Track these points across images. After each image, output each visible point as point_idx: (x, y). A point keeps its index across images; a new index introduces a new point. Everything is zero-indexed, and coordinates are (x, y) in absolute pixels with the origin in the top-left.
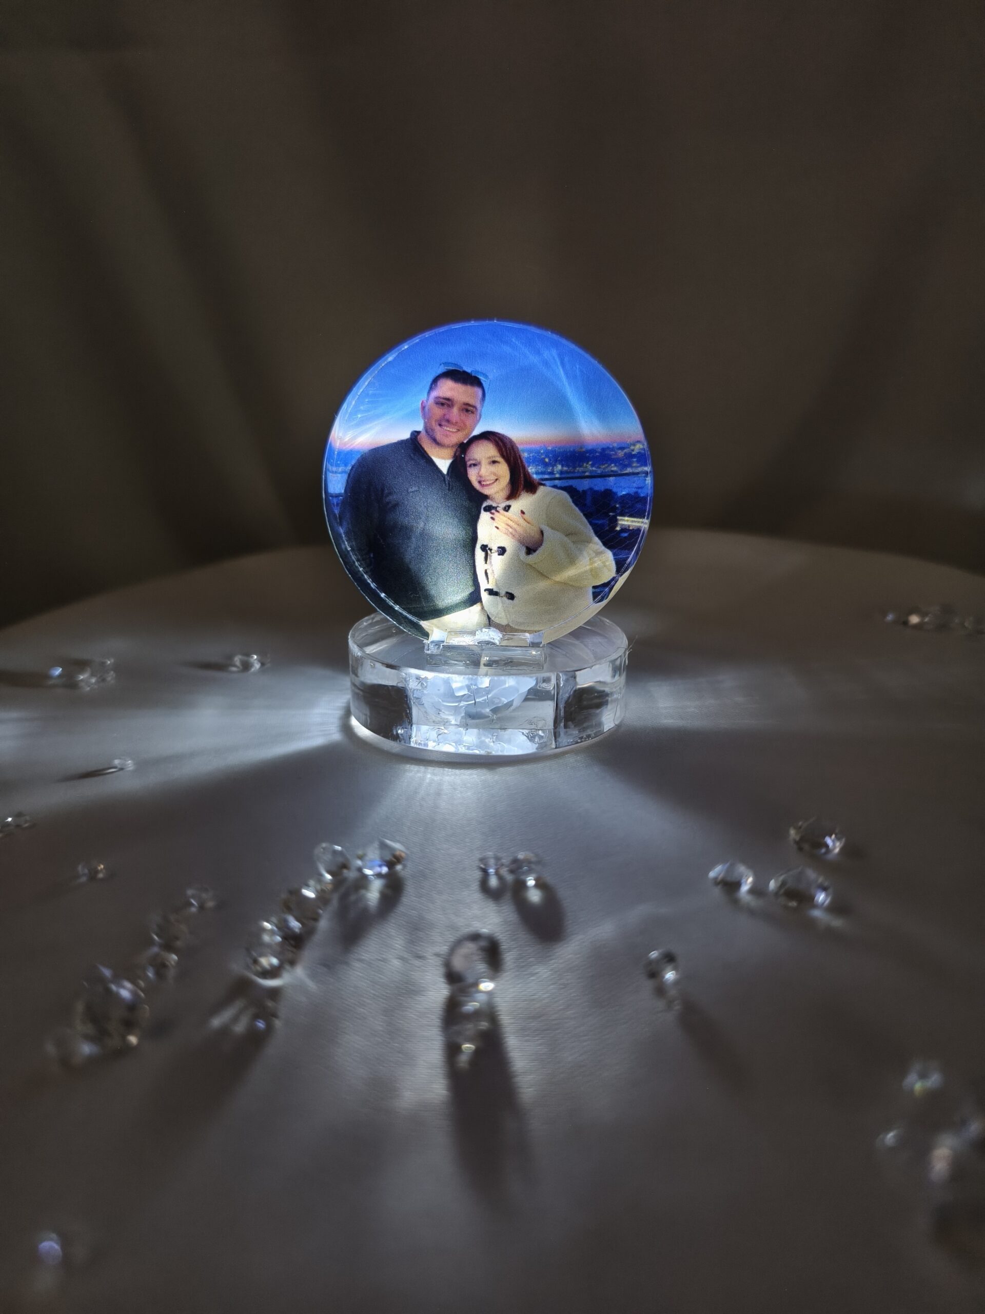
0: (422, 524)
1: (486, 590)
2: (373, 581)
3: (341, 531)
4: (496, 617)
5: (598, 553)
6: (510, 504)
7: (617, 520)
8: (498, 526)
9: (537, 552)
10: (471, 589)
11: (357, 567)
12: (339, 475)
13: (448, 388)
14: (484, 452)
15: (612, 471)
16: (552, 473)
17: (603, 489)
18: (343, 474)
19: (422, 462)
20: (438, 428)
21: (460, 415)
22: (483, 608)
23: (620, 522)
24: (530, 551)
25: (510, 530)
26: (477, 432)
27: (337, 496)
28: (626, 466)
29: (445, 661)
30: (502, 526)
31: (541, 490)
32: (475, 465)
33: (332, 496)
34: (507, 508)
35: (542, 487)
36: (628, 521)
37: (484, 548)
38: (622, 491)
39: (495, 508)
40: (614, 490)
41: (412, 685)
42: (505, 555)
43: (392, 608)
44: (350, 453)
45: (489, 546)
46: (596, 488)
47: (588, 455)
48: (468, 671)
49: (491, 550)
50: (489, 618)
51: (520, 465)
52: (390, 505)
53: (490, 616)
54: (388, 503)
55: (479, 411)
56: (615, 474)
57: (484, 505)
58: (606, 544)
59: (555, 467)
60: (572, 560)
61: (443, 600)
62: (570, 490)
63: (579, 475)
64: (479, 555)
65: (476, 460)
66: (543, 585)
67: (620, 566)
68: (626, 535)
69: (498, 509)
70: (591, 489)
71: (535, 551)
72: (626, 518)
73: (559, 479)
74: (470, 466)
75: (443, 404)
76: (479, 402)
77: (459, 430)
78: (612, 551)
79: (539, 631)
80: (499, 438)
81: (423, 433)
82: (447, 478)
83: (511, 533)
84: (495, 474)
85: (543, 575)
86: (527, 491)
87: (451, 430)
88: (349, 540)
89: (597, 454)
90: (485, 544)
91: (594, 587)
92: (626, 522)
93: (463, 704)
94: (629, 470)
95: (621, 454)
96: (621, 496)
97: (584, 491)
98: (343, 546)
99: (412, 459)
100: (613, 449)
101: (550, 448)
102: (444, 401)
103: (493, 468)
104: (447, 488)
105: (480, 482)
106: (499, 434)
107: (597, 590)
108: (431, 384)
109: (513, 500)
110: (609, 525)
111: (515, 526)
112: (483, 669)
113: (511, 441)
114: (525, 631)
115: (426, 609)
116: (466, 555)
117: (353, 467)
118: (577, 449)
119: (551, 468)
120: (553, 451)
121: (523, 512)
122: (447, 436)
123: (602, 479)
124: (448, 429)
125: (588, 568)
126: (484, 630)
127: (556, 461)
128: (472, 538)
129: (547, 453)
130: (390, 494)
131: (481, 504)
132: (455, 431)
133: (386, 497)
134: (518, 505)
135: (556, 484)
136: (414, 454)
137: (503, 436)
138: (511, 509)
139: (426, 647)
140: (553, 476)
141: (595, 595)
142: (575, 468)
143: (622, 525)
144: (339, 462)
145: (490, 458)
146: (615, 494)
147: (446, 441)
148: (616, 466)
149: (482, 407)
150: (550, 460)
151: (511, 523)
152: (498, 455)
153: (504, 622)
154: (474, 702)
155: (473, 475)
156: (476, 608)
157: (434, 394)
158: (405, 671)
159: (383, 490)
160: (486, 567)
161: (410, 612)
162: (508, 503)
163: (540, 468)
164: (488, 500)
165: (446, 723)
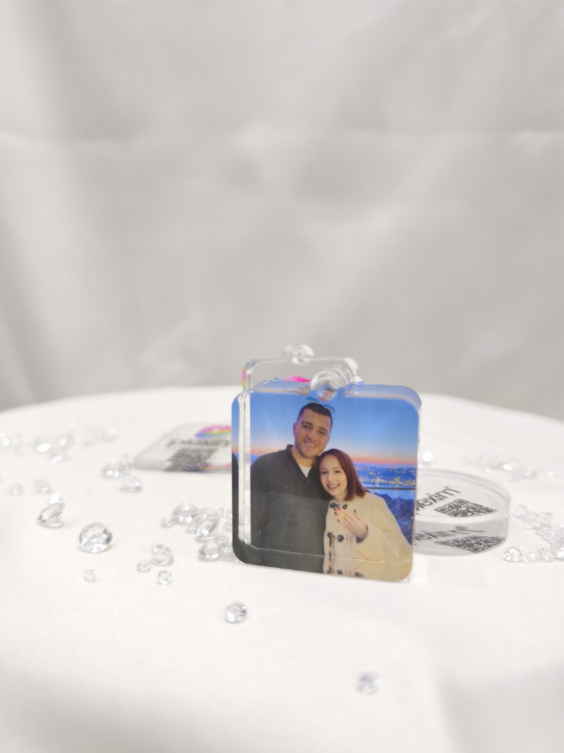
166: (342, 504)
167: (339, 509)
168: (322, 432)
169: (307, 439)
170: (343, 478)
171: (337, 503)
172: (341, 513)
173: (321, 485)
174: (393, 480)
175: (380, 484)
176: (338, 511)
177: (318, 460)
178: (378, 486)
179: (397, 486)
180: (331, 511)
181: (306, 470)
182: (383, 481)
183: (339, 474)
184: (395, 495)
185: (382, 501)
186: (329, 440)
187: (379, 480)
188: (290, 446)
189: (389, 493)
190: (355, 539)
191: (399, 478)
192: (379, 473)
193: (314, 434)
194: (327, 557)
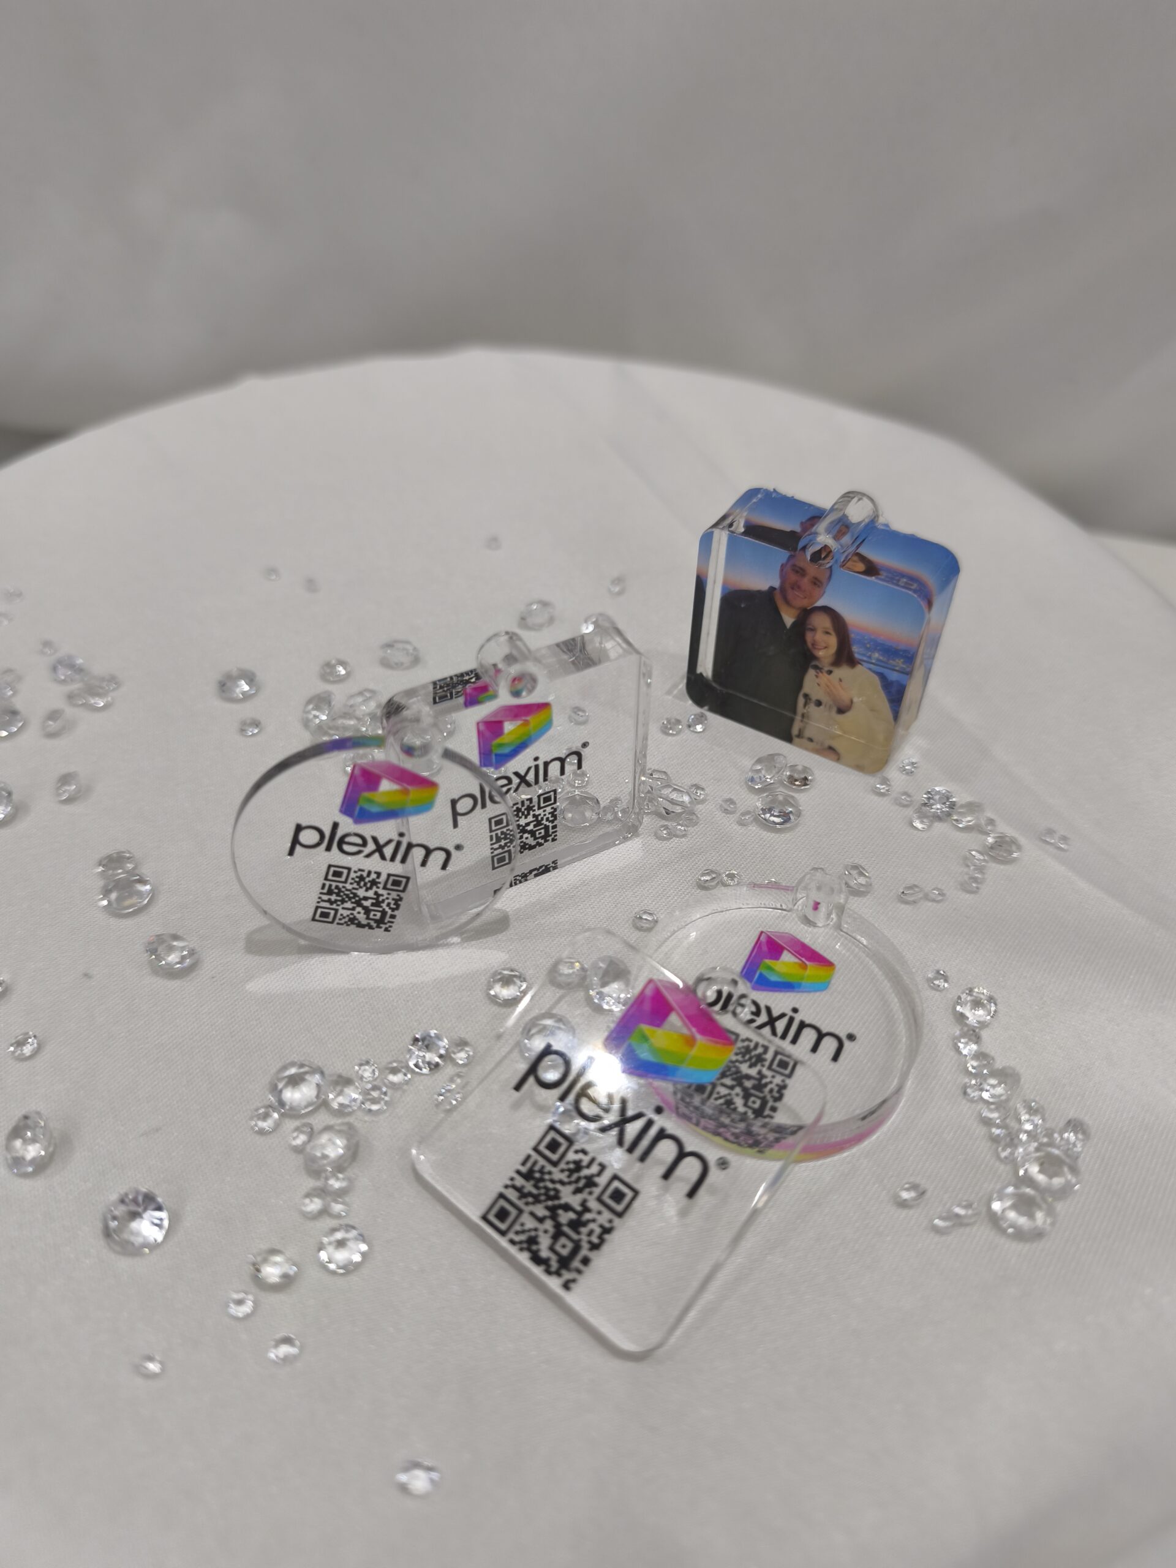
166: (826, 669)
167: (822, 672)
168: (816, 582)
169: (796, 586)
170: (833, 641)
171: (820, 666)
172: (824, 678)
173: (804, 642)
174: (894, 660)
175: (878, 660)
176: (820, 674)
177: (806, 614)
178: (874, 661)
179: (897, 668)
180: (811, 673)
181: (789, 620)
182: (881, 658)
183: (829, 635)
184: (893, 676)
185: (876, 680)
186: (823, 595)
187: (876, 655)
188: (772, 589)
189: (886, 672)
190: (835, 709)
191: (902, 660)
192: (878, 648)
193: (805, 582)
194: (798, 718)
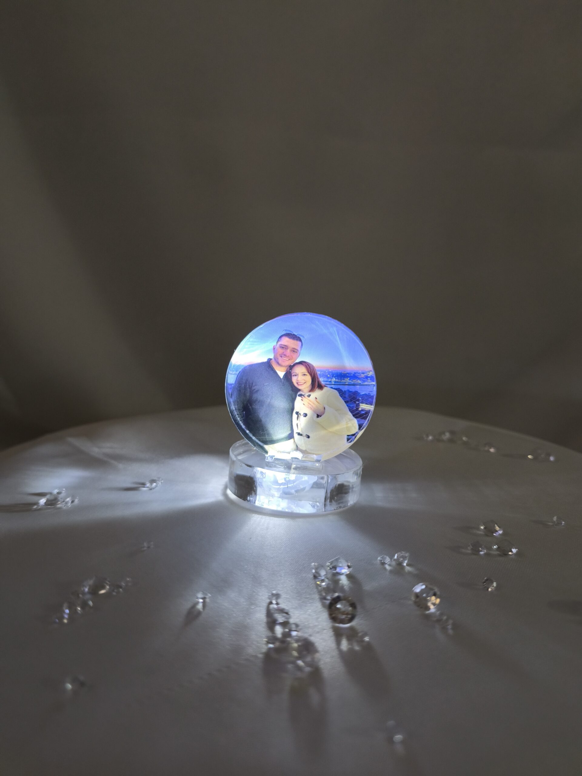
0: (269, 400)
1: (296, 433)
2: (244, 424)
3: (231, 400)
4: (300, 446)
5: (350, 420)
6: (310, 394)
7: (359, 405)
8: (304, 404)
9: (322, 417)
10: (289, 432)
11: (236, 418)
12: (233, 375)
13: (286, 341)
14: (300, 370)
15: (358, 383)
16: (331, 382)
17: (354, 391)
18: (235, 375)
19: (272, 372)
20: (280, 358)
21: (291, 353)
22: (294, 441)
23: (361, 406)
24: (318, 416)
25: (310, 406)
26: (297, 361)
27: (231, 385)
28: (364, 381)
29: (275, 465)
30: (306, 404)
31: (325, 389)
32: (295, 375)
33: (229, 384)
34: (309, 396)
35: (326, 387)
36: (365, 406)
37: (297, 413)
38: (362, 392)
39: (303, 395)
40: (359, 391)
41: (258, 476)
42: (307, 417)
43: (251, 438)
44: (239, 366)
45: (299, 412)
46: (351, 390)
47: (347, 375)
48: (285, 471)
49: (300, 414)
50: (297, 446)
51: (316, 377)
52: (255, 390)
53: (298, 445)
54: (254, 389)
55: (299, 352)
56: (360, 385)
57: (299, 393)
58: (354, 416)
59: (332, 379)
60: (338, 422)
61: (276, 436)
62: (339, 390)
63: (343, 383)
64: (295, 416)
65: (296, 373)
66: (323, 432)
67: (360, 427)
68: (363, 412)
69: (305, 396)
70: (348, 390)
71: (321, 416)
72: (364, 405)
73: (334, 385)
74: (293, 376)
75: (283, 348)
76: (300, 347)
77: (289, 359)
78: (357, 419)
79: (320, 454)
80: (308, 365)
81: (273, 360)
82: (282, 380)
83: (310, 407)
84: (304, 380)
85: (324, 428)
86: (319, 389)
87: (286, 359)
88: (234, 405)
89: (352, 375)
90: (298, 411)
91: (348, 436)
92: (364, 406)
93: (282, 487)
94: (366, 383)
95: (363, 376)
96: (362, 395)
97: (345, 391)
98: (232, 408)
99: (267, 370)
100: (359, 373)
101: (330, 371)
102: (283, 346)
103: (304, 377)
104: (282, 384)
105: (297, 383)
106: (308, 363)
107: (349, 437)
108: (279, 339)
109: (312, 392)
110: (356, 407)
111: (312, 404)
112: (292, 471)
113: (313, 366)
114: (313, 454)
115: (267, 440)
116: (289, 416)
117: (240, 372)
118: (343, 372)
119: (330, 379)
120: (332, 372)
121: (316, 398)
122: (284, 362)
123: (354, 386)
124: (285, 358)
125: (345, 426)
126: (294, 452)
127: (333, 376)
128: (292, 408)
129: (329, 373)
130: (256, 385)
131: (297, 393)
132: (288, 359)
133: (253, 387)
134: (314, 395)
135: (332, 387)
136: (268, 369)
137: (309, 363)
138: (311, 396)
139: (266, 458)
140: (331, 383)
141: (348, 440)
142: (341, 380)
143: (362, 408)
144: (233, 370)
145: (303, 373)
146: (359, 393)
147: (283, 364)
148: (360, 381)
149: (301, 350)
150: (330, 376)
151: (310, 403)
152: (307, 372)
153: (304, 449)
154: (287, 486)
155: (294, 379)
156: (292, 440)
157: (279, 343)
158: (256, 469)
159: (252, 384)
160: (298, 422)
161: (260, 440)
162: (310, 393)
163: (325, 379)
164: (301, 392)
165: (273, 496)
